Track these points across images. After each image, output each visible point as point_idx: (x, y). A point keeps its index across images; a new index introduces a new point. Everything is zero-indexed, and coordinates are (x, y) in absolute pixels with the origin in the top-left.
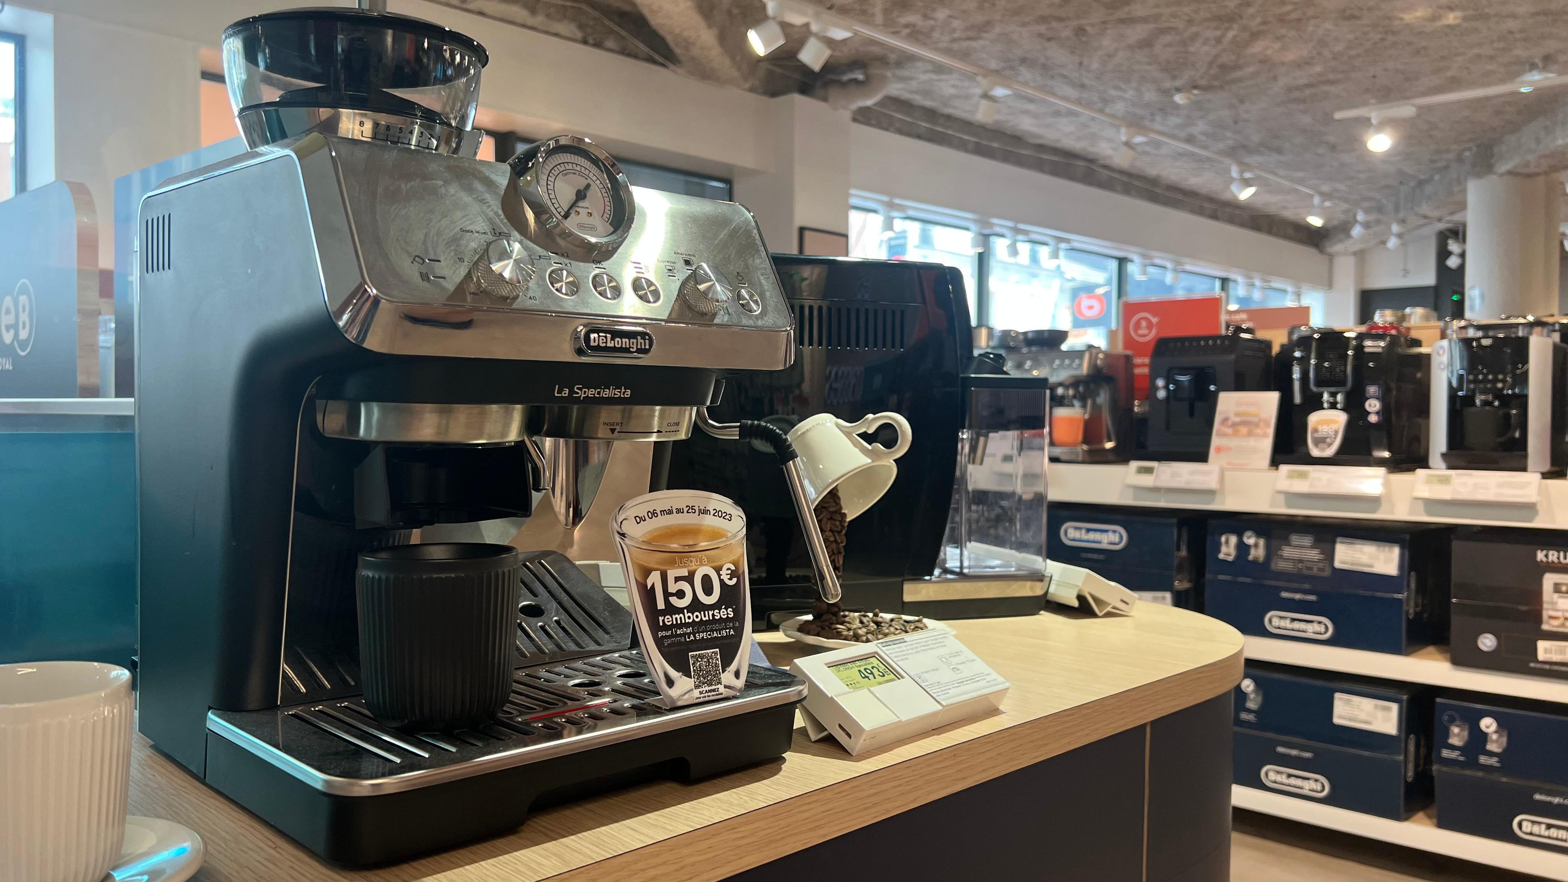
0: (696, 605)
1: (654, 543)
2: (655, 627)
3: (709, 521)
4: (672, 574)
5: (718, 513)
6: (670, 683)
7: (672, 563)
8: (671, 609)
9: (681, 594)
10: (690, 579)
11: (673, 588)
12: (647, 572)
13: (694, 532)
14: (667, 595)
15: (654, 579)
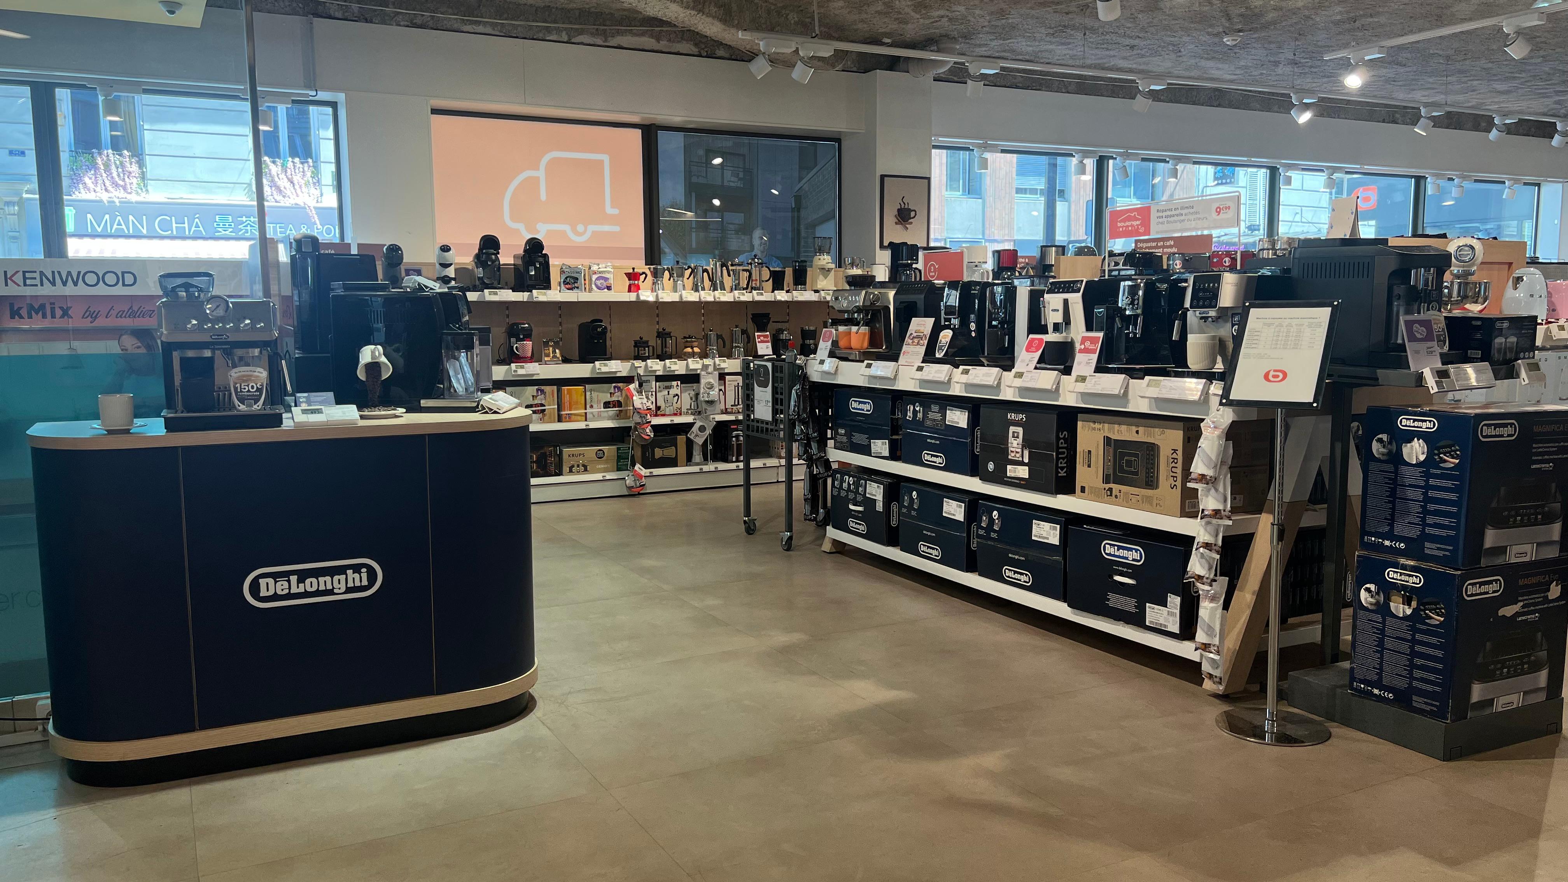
0: (249, 391)
1: (238, 378)
2: (236, 395)
3: (256, 374)
4: (243, 385)
5: (259, 372)
6: (239, 406)
7: (244, 382)
8: (241, 391)
9: (245, 389)
10: (248, 386)
11: (243, 387)
12: (236, 384)
13: (251, 376)
14: (241, 388)
15: (238, 385)
